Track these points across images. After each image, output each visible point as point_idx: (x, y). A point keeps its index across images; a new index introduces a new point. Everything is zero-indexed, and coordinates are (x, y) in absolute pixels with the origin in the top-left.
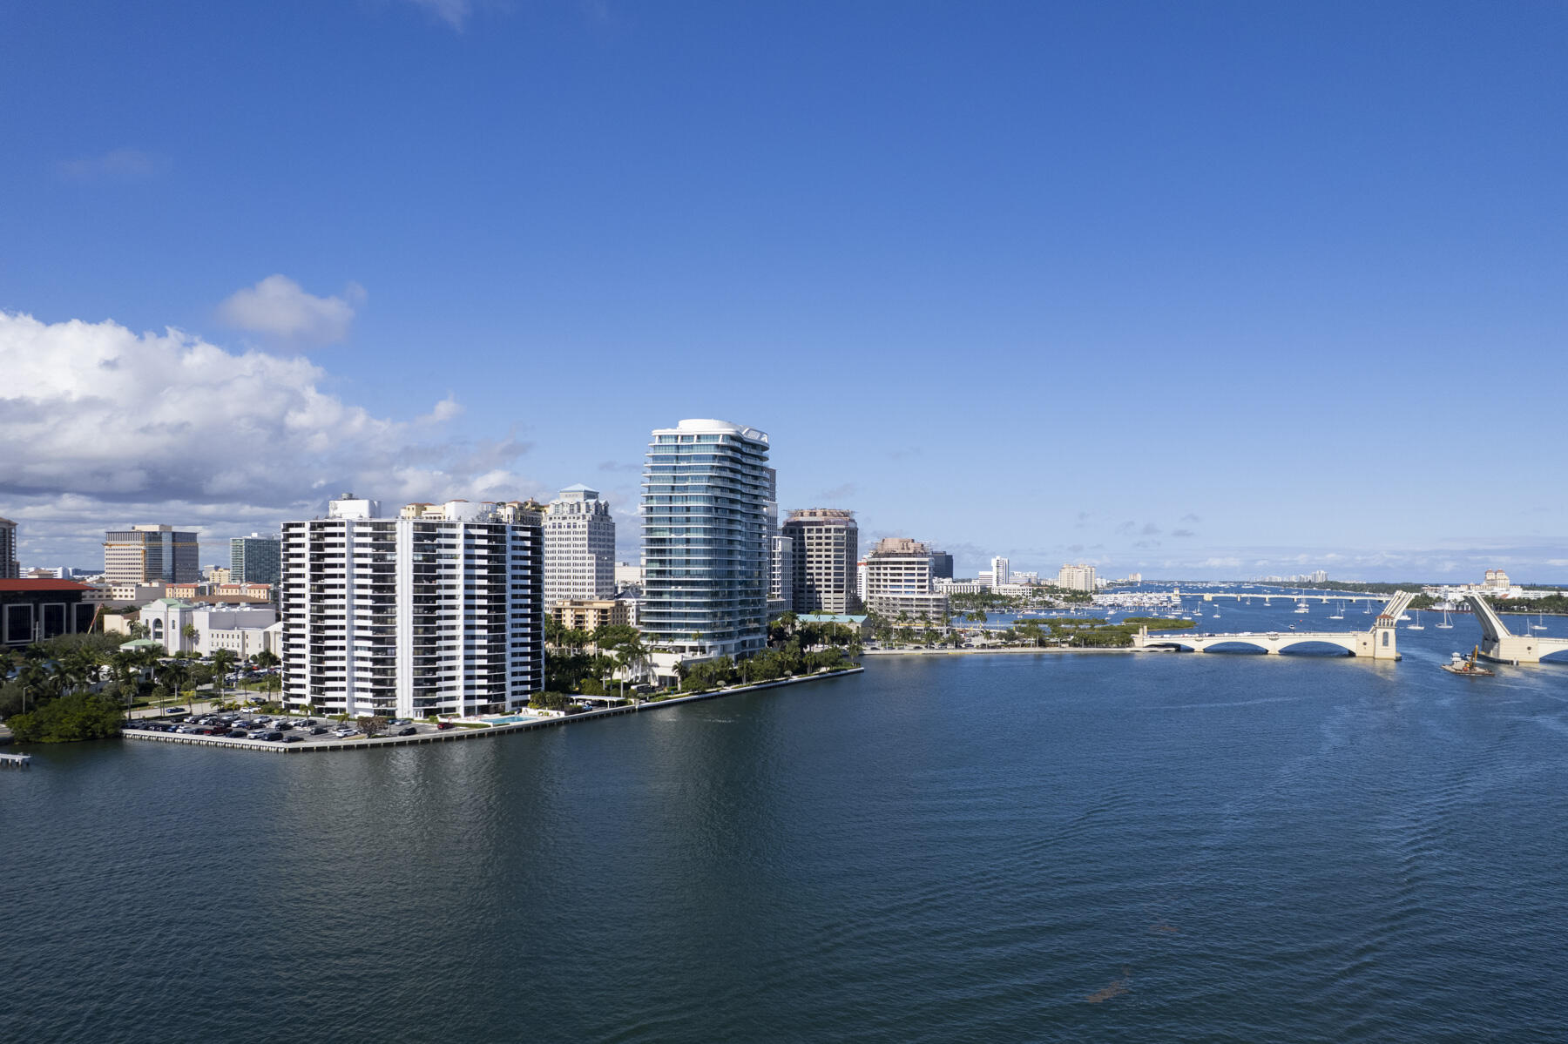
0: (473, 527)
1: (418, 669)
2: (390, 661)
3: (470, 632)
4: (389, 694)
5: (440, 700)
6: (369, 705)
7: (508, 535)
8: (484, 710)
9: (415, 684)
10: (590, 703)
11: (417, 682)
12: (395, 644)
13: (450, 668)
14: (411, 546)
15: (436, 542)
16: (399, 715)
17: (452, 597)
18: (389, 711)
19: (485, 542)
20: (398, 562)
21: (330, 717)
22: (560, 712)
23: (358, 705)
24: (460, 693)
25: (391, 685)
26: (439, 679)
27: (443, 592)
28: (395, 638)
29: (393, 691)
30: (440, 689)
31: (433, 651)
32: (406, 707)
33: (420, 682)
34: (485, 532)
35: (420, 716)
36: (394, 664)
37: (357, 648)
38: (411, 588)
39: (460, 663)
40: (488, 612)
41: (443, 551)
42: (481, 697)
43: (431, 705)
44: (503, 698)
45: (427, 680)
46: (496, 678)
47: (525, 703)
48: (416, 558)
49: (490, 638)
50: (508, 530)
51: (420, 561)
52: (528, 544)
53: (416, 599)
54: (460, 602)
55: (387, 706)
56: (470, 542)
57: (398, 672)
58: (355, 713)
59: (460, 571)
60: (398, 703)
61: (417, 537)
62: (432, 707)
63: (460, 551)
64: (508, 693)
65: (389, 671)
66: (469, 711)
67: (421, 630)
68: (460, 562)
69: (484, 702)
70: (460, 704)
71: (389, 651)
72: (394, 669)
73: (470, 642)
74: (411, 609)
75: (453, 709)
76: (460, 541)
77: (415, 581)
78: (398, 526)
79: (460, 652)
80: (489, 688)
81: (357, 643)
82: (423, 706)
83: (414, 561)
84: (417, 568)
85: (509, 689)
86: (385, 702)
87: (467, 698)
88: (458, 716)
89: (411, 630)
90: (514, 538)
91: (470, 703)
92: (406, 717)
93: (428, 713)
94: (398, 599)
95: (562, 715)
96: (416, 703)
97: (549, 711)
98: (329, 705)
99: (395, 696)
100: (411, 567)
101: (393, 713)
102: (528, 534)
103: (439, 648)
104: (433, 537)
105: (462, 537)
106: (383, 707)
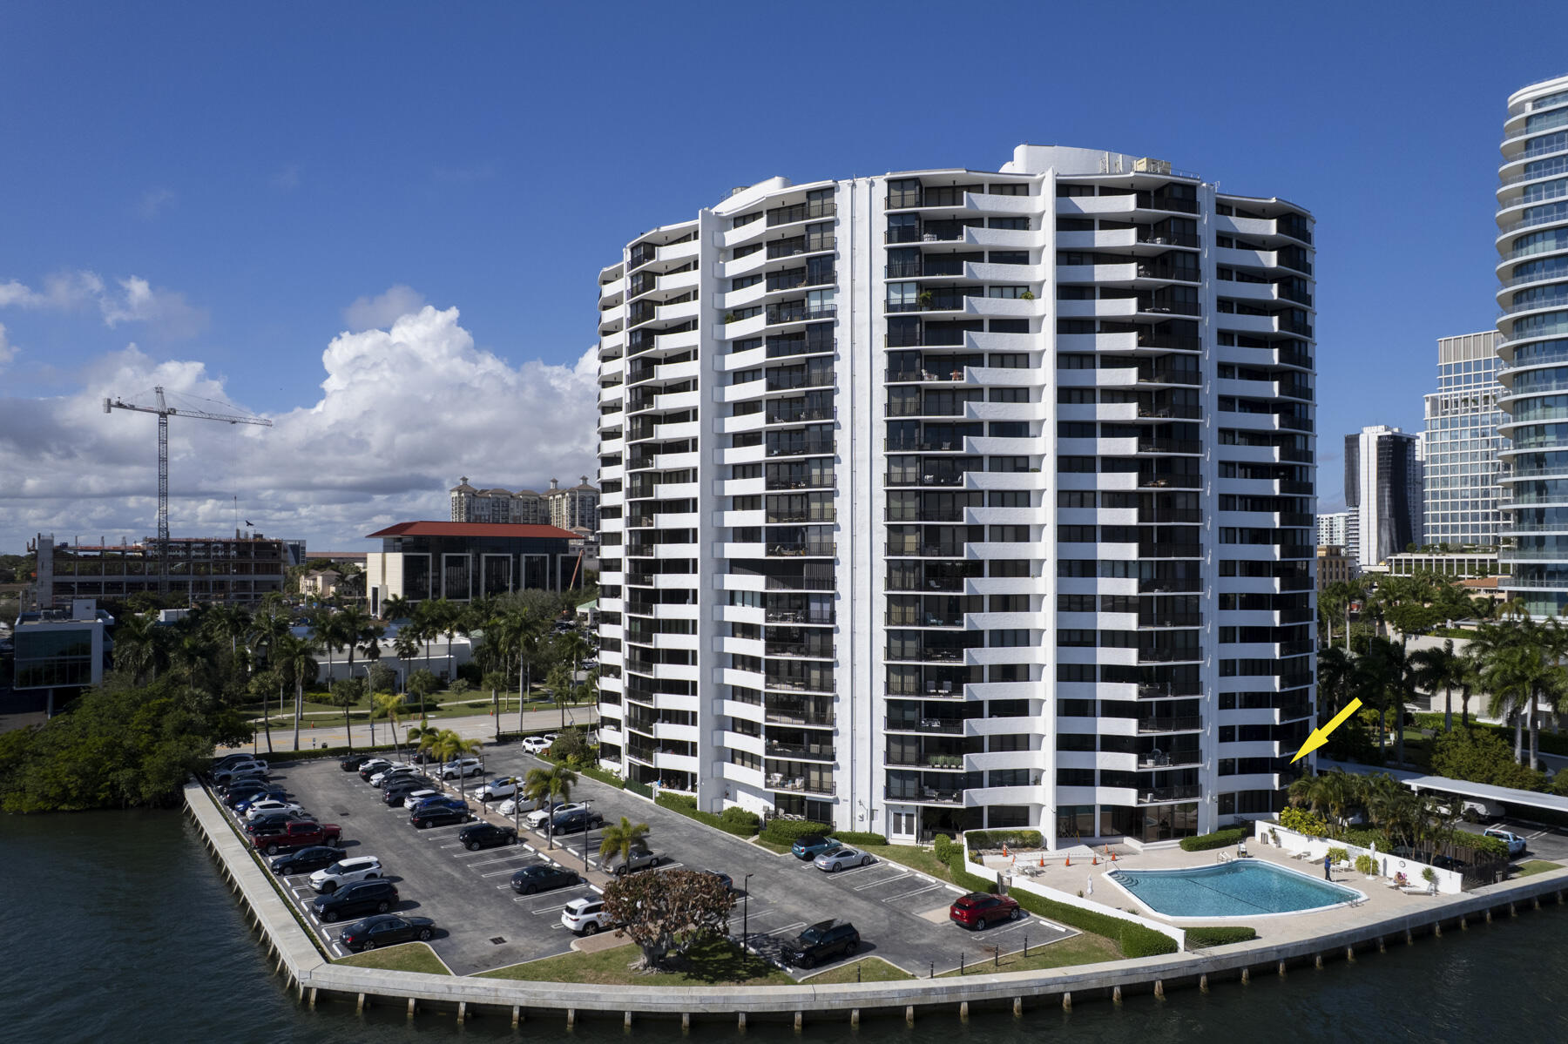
0: (1085, 189)
1: (902, 670)
2: (815, 641)
3: (1078, 551)
4: (815, 748)
5: (974, 780)
6: (756, 777)
7: (1207, 221)
8: (1127, 822)
9: (891, 723)
10: (1481, 809)
11: (897, 715)
12: (831, 583)
13: (1009, 673)
14: (881, 259)
15: (961, 242)
16: (842, 820)
17: (1018, 429)
18: (813, 803)
19: (1128, 238)
20: (843, 316)
21: (665, 800)
22: (1438, 871)
23: (733, 771)
24: (1044, 758)
25: (822, 721)
26: (975, 709)
27: (988, 411)
28: (832, 563)
29: (826, 738)
30: (975, 745)
31: (954, 610)
32: (863, 793)
33: (910, 715)
34: (1128, 203)
35: (910, 831)
36: (828, 650)
37: (732, 597)
38: (881, 397)
39: (1044, 654)
40: (1141, 483)
41: (986, 272)
42: (1113, 778)
43: (942, 796)
44: (1190, 783)
45: (933, 710)
46: (1165, 715)
47: (1262, 803)
48: (896, 298)
49: (1146, 575)
50: (1206, 201)
51: (911, 307)
52: (1271, 259)
53: (897, 435)
54: (1044, 445)
55: (807, 787)
56: (1077, 240)
57: (841, 675)
58: (727, 796)
59: (1044, 340)
60: (841, 778)
61: (901, 227)
62: (948, 804)
63: (1044, 271)
64: (1207, 767)
65: (815, 674)
66: (1072, 825)
67: (911, 540)
68: (1045, 307)
69: (1128, 797)
70: (1043, 797)
71: (815, 607)
72: (830, 666)
73: (1078, 586)
74: (881, 467)
75: (1020, 815)
76: (1044, 238)
77: (891, 373)
78: (842, 199)
79: (1044, 619)
80: (1140, 747)
81: (734, 582)
82: (921, 796)
83: (889, 307)
84: (899, 328)
85: (1212, 752)
86: (804, 770)
87: (1066, 777)
88: (1036, 843)
89: (881, 537)
90: (1224, 240)
91: (1077, 796)
92: (862, 828)
93: (937, 823)
94: (841, 438)
95: (1450, 886)
96: (896, 786)
97: (1380, 857)
98: (665, 761)
99: (832, 758)
100: (881, 330)
101: (822, 812)
102: (1271, 227)
103: (975, 603)
104: (950, 228)
105: (1049, 222)
106: (795, 789)
